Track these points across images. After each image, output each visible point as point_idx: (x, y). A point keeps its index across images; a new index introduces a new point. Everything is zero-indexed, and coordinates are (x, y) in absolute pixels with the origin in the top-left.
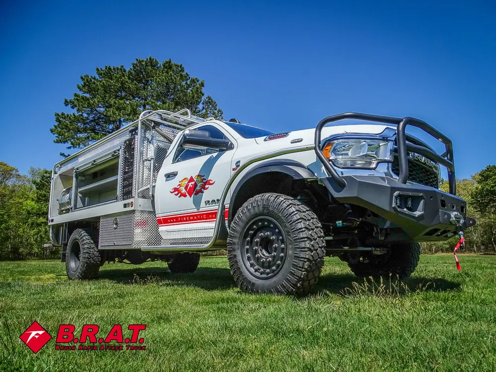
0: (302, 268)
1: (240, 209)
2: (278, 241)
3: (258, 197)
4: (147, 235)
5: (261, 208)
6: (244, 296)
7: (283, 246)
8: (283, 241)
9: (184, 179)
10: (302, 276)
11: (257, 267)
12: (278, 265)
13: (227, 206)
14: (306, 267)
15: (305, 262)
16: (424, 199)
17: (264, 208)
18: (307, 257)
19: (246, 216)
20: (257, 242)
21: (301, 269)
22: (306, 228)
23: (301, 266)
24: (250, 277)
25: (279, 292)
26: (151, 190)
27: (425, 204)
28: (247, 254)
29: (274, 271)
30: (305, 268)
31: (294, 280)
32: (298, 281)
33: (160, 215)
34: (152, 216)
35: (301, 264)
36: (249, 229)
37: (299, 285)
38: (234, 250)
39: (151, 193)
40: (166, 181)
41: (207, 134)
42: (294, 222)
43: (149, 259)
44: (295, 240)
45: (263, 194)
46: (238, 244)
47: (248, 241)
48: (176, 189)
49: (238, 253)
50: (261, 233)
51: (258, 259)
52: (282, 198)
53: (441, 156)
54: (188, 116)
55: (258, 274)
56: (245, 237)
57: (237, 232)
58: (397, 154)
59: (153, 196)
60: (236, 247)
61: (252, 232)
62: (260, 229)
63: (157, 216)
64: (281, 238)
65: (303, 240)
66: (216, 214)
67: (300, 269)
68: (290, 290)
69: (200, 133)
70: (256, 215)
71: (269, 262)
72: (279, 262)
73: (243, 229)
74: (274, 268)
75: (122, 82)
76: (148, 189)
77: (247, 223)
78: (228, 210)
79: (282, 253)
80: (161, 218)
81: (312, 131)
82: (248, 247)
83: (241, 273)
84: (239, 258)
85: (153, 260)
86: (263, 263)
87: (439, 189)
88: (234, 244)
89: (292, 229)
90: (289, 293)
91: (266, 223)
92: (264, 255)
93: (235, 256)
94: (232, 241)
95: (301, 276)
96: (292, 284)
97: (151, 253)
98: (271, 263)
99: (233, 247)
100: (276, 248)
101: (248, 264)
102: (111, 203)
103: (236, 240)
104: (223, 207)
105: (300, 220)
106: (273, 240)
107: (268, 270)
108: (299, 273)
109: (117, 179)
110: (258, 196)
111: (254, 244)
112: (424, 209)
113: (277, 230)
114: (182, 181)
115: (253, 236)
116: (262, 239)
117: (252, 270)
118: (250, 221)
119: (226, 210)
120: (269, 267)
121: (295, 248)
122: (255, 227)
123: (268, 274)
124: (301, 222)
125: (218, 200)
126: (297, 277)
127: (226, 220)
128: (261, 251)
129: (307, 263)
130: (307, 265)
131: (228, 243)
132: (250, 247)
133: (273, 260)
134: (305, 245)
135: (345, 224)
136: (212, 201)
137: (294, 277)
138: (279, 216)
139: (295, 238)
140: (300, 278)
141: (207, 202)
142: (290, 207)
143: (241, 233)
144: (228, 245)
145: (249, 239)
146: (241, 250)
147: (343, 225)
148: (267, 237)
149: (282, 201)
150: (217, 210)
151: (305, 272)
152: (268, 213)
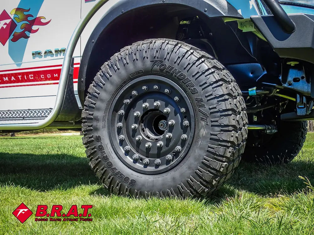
0: (223, 156)
1: (105, 67)
2: (176, 115)
3: (142, 45)
5: (148, 63)
7: (186, 122)
8: (186, 116)
10: (222, 169)
11: (137, 155)
12: (176, 154)
13: (77, 60)
14: (228, 155)
15: (228, 147)
17: (154, 62)
18: (232, 139)
19: (119, 76)
20: (137, 118)
21: (221, 158)
22: (229, 94)
23: (222, 154)
24: (127, 172)
25: (181, 194)
28: (119, 134)
29: (168, 162)
30: (226, 157)
31: (207, 175)
32: (215, 176)
35: (221, 151)
36: (122, 97)
37: (214, 182)
38: (96, 129)
42: (211, 85)
44: (211, 113)
45: (150, 40)
46: (104, 120)
47: (121, 116)
49: (104, 134)
50: (144, 102)
51: (138, 145)
52: (185, 48)
55: (139, 166)
56: (116, 110)
57: (102, 100)
60: (100, 124)
61: (128, 101)
62: (143, 96)
64: (183, 110)
65: (226, 113)
66: (59, 72)
67: (219, 158)
68: (199, 191)
70: (139, 74)
71: (160, 148)
72: (179, 148)
73: (114, 95)
74: (169, 156)
77: (121, 87)
78: (79, 66)
79: (184, 133)
82: (120, 124)
83: (110, 165)
84: (106, 141)
86: (148, 149)
88: (97, 119)
89: (206, 97)
90: (197, 195)
91: (156, 87)
92: (149, 138)
93: (98, 139)
94: (92, 115)
95: (220, 168)
96: (205, 181)
98: (164, 150)
99: (95, 123)
100: (171, 128)
101: (122, 151)
103: (98, 114)
104: (71, 62)
105: (220, 83)
106: (168, 114)
107: (158, 161)
108: (217, 165)
110: (141, 42)
111: (131, 119)
113: (176, 98)
115: (130, 108)
116: (146, 112)
117: (129, 160)
118: (125, 83)
119: (75, 66)
120: (159, 156)
121: (212, 126)
122: (134, 92)
123: (157, 166)
124: (221, 85)
126: (213, 171)
127: (76, 82)
128: (144, 131)
129: (231, 149)
130: (230, 152)
131: (84, 118)
132: (123, 124)
133: (167, 145)
134: (229, 122)
135: (260, 92)
136: (45, 53)
137: (209, 171)
138: (182, 75)
139: (212, 111)
140: (219, 171)
141: (37, 54)
142: (203, 62)
143: (109, 102)
144: (84, 122)
145: (122, 112)
146: (109, 129)
147: (256, 92)
148: (156, 109)
149: (188, 51)
150: (61, 65)
151: (226, 163)
152: (162, 70)
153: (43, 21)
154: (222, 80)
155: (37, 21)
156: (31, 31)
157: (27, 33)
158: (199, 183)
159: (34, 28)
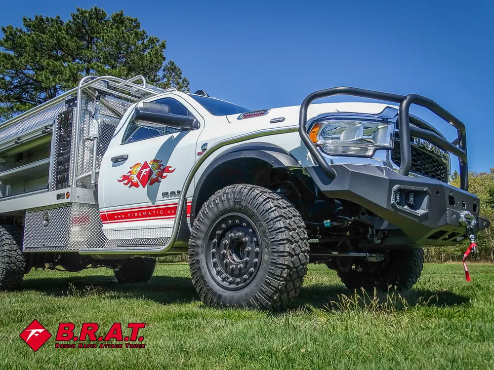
0: (280, 276)
1: (206, 204)
2: (251, 243)
3: (228, 189)
4: (88, 234)
5: (231, 202)
6: (207, 311)
7: (257, 249)
8: (257, 244)
9: (137, 164)
10: (280, 286)
11: (224, 275)
12: (251, 274)
13: (190, 199)
14: (285, 275)
15: (284, 269)
16: (429, 195)
17: (235, 202)
18: (286, 263)
19: (213, 212)
20: (225, 245)
21: (279, 278)
22: (285, 227)
24: (217, 288)
25: (251, 306)
26: (93, 177)
27: (430, 201)
28: (213, 258)
29: (245, 280)
30: (283, 277)
31: (270, 291)
32: (275, 292)
33: (105, 210)
34: (94, 210)
35: (278, 272)
36: (215, 229)
37: (275, 297)
38: (197, 254)
39: (93, 182)
40: (113, 166)
41: (166, 108)
42: (272, 220)
43: (90, 265)
44: (272, 242)
45: (234, 185)
46: (202, 247)
47: (215, 244)
48: (125, 177)
49: (202, 257)
50: (231, 233)
51: (226, 266)
52: (258, 190)
53: (452, 143)
54: (143, 85)
55: (225, 284)
56: (211, 239)
57: (201, 231)
58: (398, 140)
59: (96, 186)
60: (200, 250)
61: (220, 232)
62: (230, 228)
63: (101, 210)
64: (255, 239)
65: (282, 242)
66: (175, 208)
67: (277, 278)
68: (264, 304)
69: (158, 107)
70: (226, 211)
71: (240, 269)
72: (252, 269)
73: (210, 227)
74: (246, 276)
75: (58, 37)
76: (90, 176)
77: (214, 221)
78: (190, 204)
79: (256, 258)
80: (106, 213)
81: (297, 108)
82: (214, 250)
83: (205, 282)
84: (203, 263)
85: (95, 267)
86: (233, 270)
87: (449, 183)
88: (197, 246)
89: (269, 229)
90: (263, 308)
91: (237, 221)
92: (234, 261)
93: (198, 261)
94: (194, 243)
95: (278, 286)
96: (268, 296)
97: (93, 257)
98: (243, 271)
99: (196, 249)
100: (249, 253)
101: (214, 272)
102: (40, 193)
103: (199, 242)
104: (185, 201)
105: (279, 218)
106: (246, 242)
107: (238, 280)
108: (276, 283)
109: (49, 163)
110: (228, 187)
111: (222, 246)
112: (429, 207)
113: (251, 230)
114: (134, 167)
115: (222, 236)
116: (233, 241)
117: (219, 279)
118: (217, 218)
119: (188, 204)
120: (240, 275)
121: (272, 252)
122: (223, 225)
123: (238, 283)
124: (280, 220)
125: (179, 192)
126: (273, 288)
127: (188, 217)
128: (231, 256)
129: (286, 271)
130: (286, 273)
131: (190, 245)
132: (216, 250)
133: (245, 267)
134: (284, 249)
135: (335, 223)
136: (171, 193)
137: (270, 288)
138: (253, 212)
139: (272, 240)
140: (278, 288)
141: (165, 194)
142: (267, 202)
143: (206, 233)
144: (190, 248)
145: (215, 240)
146: (205, 254)
147: (331, 224)
148: (239, 238)
149: (258, 194)
150: (177, 204)
151: (283, 282)
152: (240, 209)
153: (170, 169)
154: (281, 216)
155: (167, 170)
156: (162, 177)
157: (159, 178)
158: (263, 298)
159: (164, 174)
